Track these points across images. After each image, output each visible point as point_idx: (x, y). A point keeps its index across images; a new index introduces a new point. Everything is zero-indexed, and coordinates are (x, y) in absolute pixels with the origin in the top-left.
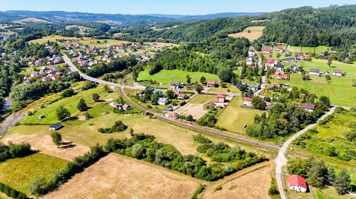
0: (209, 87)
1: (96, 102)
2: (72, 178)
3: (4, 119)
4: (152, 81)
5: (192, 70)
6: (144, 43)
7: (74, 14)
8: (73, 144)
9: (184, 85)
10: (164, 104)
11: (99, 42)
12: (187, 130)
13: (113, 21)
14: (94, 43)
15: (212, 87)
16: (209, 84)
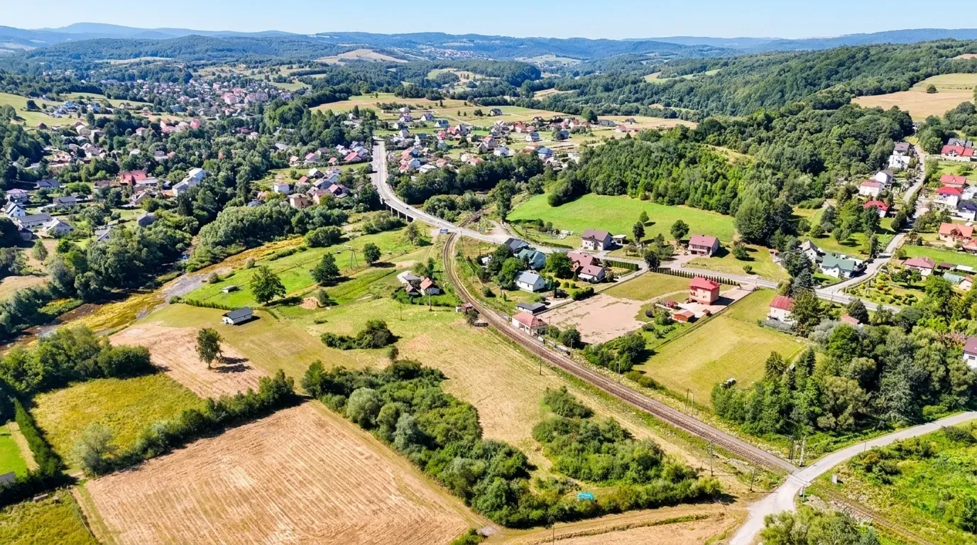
0: (694, 252)
1: (373, 265)
2: (184, 448)
3: (159, 285)
4: (541, 224)
5: (666, 199)
6: (599, 118)
7: (465, 40)
8: (245, 364)
9: (625, 241)
10: (531, 289)
11: (479, 113)
12: (545, 370)
13: (557, 56)
14: (465, 115)
15: (703, 253)
16: (694, 246)
